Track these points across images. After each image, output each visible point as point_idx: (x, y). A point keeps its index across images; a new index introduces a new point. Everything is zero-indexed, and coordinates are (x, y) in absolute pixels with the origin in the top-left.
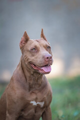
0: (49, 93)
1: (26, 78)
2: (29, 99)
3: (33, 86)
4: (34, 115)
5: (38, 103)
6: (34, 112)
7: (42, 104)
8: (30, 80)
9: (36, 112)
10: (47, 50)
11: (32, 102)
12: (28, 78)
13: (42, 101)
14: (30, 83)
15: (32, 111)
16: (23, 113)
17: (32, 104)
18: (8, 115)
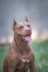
0: (32, 54)
1: (18, 45)
2: (21, 58)
3: (23, 50)
4: (24, 68)
5: (26, 60)
6: (24, 66)
7: (28, 61)
8: (20, 46)
9: (25, 66)
10: (28, 27)
11: (22, 60)
12: (19, 46)
13: (28, 59)
14: (20, 49)
15: (23, 65)
16: (18, 67)
17: (23, 61)
18: (9, 69)
